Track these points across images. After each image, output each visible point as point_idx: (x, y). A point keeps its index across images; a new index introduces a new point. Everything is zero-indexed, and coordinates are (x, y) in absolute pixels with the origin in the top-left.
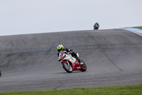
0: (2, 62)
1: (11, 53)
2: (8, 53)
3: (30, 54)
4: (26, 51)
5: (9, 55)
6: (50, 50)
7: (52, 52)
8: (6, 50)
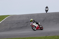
0: (24, 25)
1: (28, 21)
2: (27, 21)
5: (27, 22)
8: (26, 20)
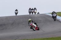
7: (14, 24)
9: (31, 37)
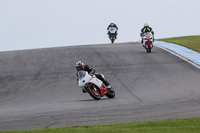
3: (11, 78)
4: (5, 74)
6: (39, 73)
7: (42, 76)
9: (97, 118)
